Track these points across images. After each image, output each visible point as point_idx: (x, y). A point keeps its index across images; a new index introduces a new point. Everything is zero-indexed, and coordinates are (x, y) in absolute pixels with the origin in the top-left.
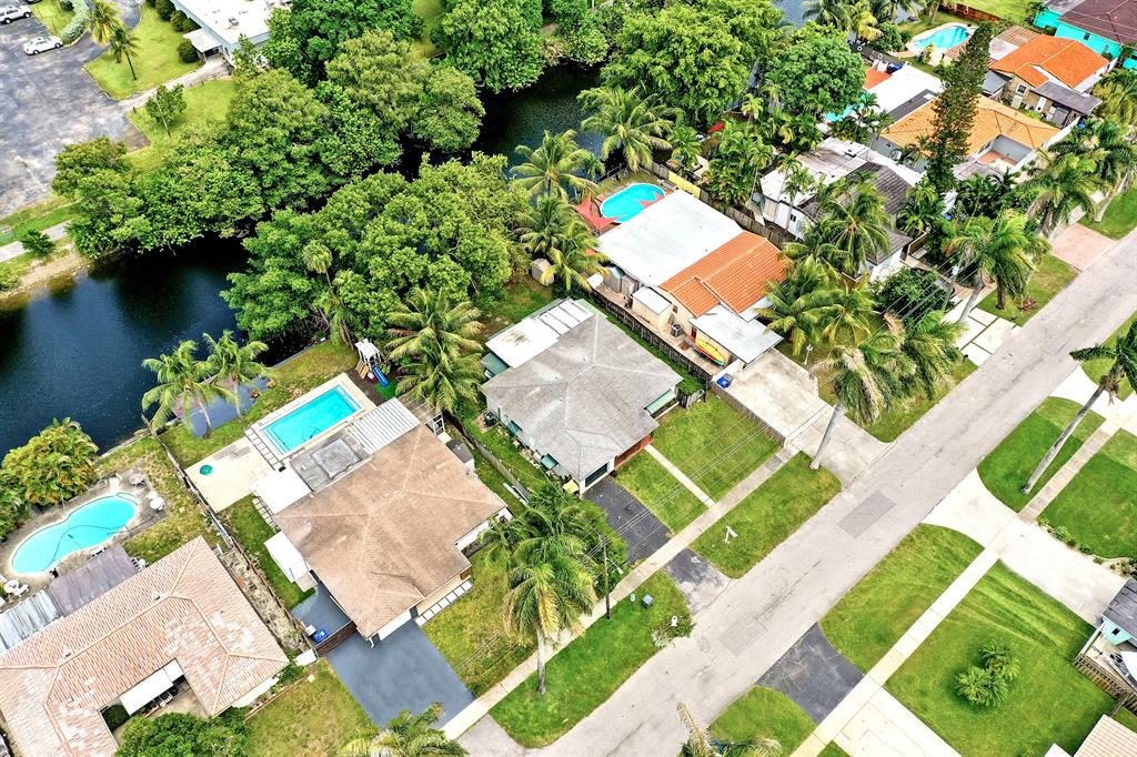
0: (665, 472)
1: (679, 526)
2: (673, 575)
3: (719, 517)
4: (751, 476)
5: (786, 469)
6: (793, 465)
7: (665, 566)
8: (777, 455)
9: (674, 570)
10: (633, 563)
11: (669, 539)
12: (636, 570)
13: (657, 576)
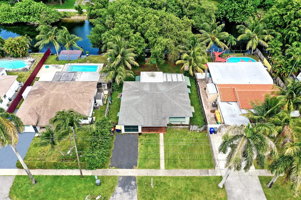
0: (158, 146)
1: (142, 167)
2: (119, 182)
3: (160, 175)
4: (189, 170)
5: (208, 178)
6: (212, 179)
7: (120, 177)
8: (210, 170)
9: (122, 180)
10: (112, 167)
11: (133, 168)
12: (109, 170)
13: (114, 178)
